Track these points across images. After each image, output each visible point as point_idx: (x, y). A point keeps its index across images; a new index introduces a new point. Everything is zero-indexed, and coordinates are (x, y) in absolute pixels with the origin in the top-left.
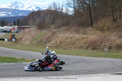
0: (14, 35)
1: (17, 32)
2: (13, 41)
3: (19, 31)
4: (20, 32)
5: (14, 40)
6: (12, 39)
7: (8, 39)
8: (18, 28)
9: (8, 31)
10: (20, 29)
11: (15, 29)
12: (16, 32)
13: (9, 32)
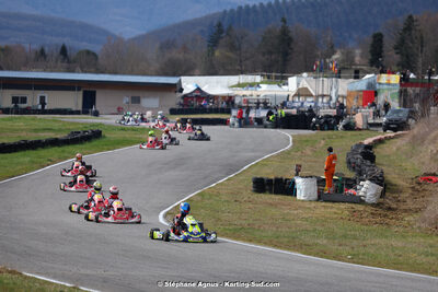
0: (368, 153)
1: (397, 126)
2: (360, 201)
3: (412, 114)
4: (417, 128)
5: (367, 189)
6: (352, 183)
7: (320, 182)
8: (403, 94)
9: (322, 113)
10: (424, 102)
11: (380, 100)
12: (387, 127)
13: (328, 124)
